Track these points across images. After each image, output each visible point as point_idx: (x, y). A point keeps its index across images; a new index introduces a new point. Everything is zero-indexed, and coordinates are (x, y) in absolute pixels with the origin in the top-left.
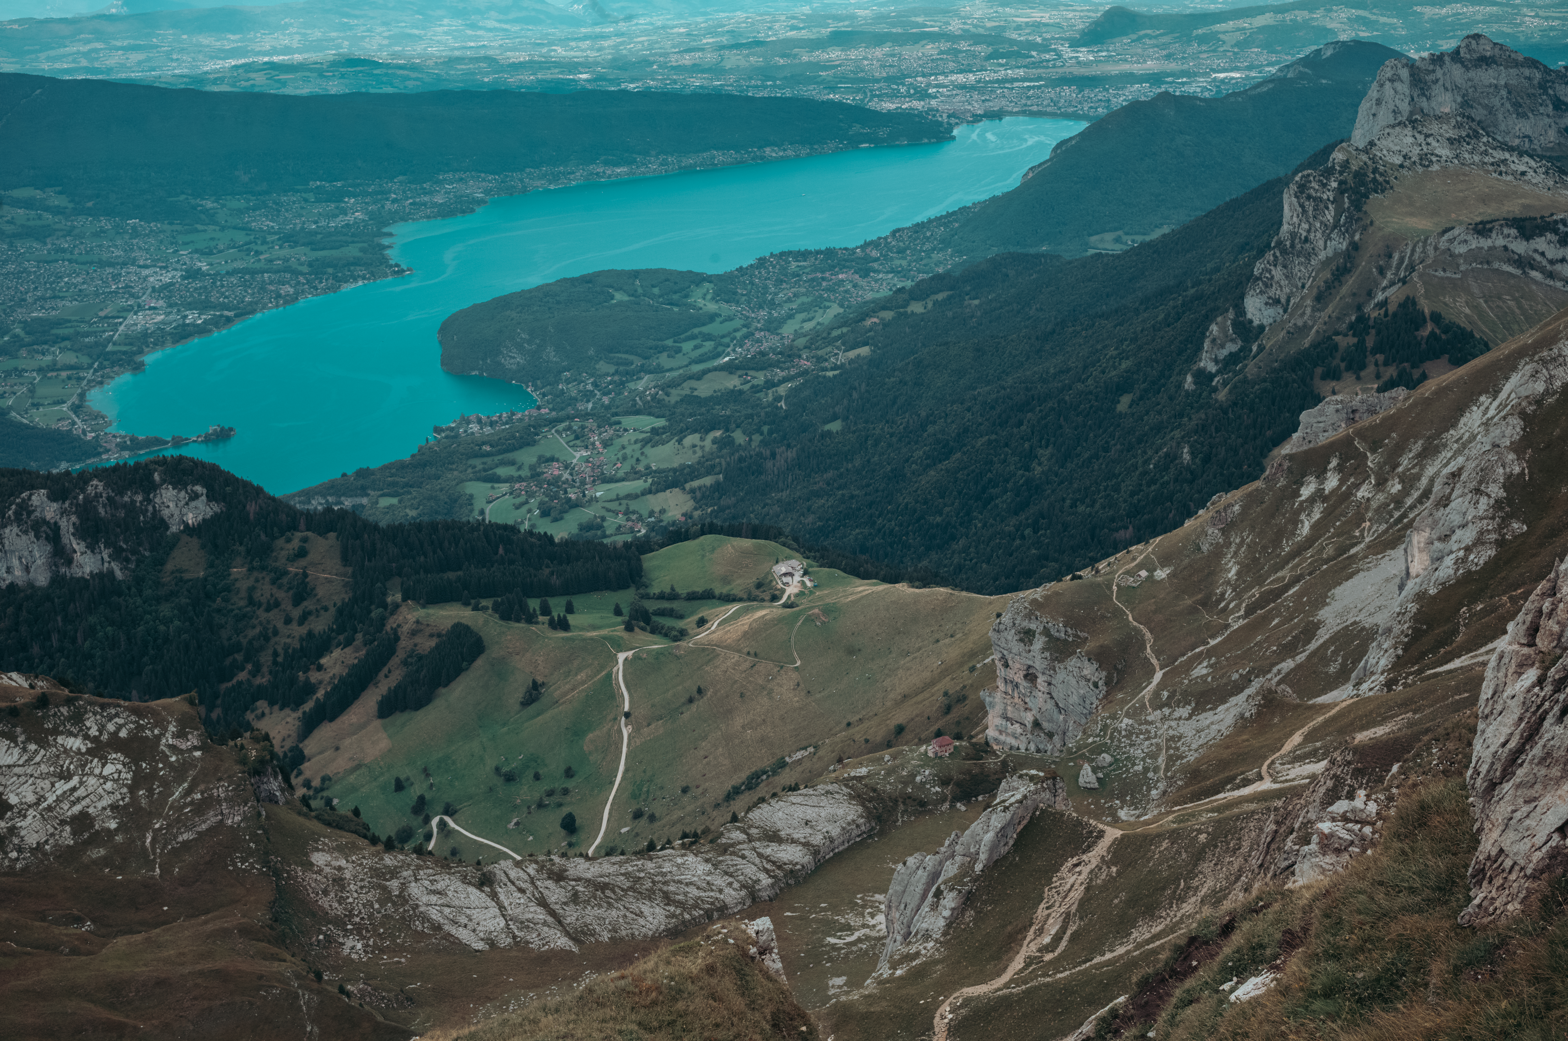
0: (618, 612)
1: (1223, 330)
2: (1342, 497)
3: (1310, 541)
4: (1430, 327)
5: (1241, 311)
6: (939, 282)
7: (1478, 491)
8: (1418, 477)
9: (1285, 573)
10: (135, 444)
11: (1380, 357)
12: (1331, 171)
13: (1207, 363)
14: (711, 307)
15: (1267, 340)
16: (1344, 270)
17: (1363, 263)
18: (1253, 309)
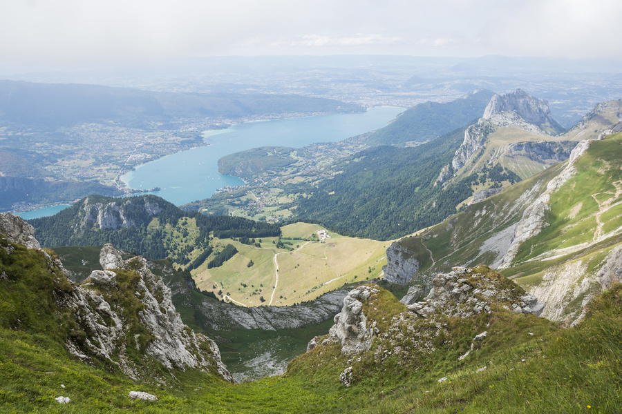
0: (274, 243)
1: (446, 169)
2: (486, 217)
3: (477, 228)
4: (504, 171)
5: (451, 164)
6: (362, 153)
7: (537, 214)
8: (508, 212)
9: (470, 237)
11: (490, 179)
12: (479, 126)
13: (440, 178)
14: (296, 158)
15: (458, 173)
16: (481, 154)
17: (486, 153)
18: (455, 164)
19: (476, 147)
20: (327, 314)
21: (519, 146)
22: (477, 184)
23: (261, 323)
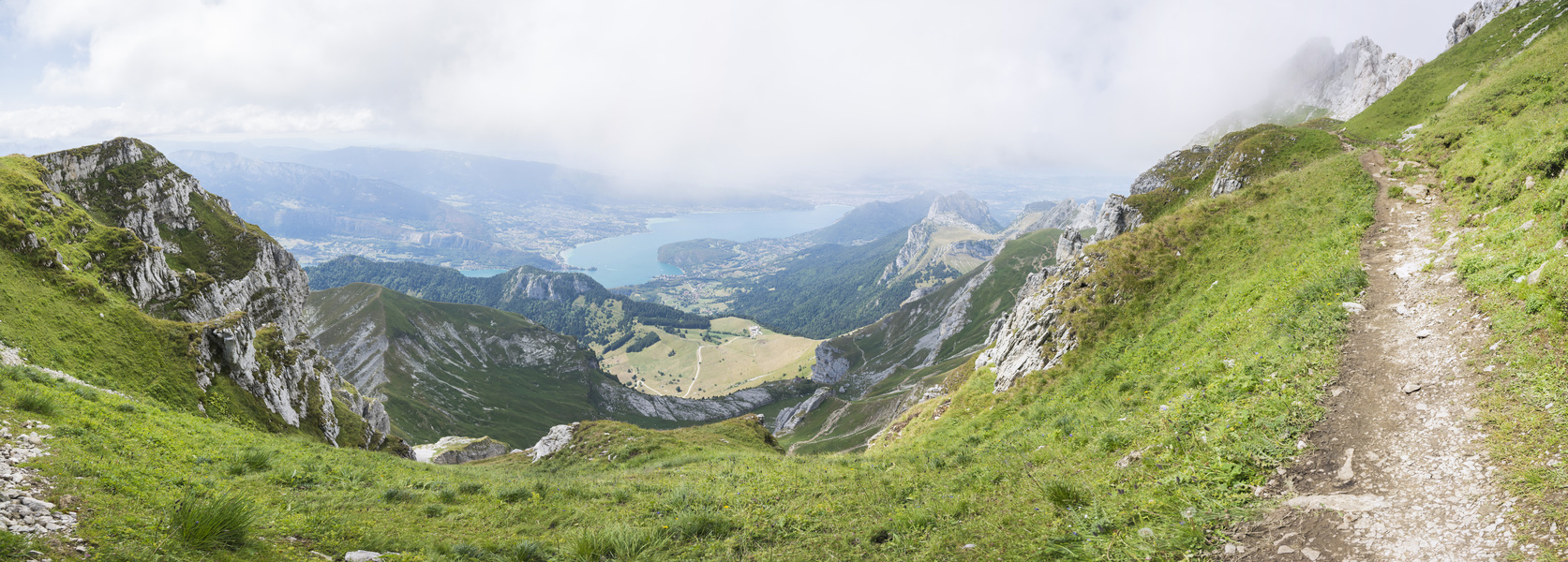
0: (701, 335)
1: (890, 267)
2: (922, 315)
3: (912, 327)
4: (947, 268)
5: (895, 262)
6: (807, 250)
8: (943, 309)
9: (905, 335)
10: (571, 268)
11: (933, 276)
12: (921, 225)
13: (884, 277)
14: (739, 252)
15: (902, 272)
16: (924, 253)
17: (930, 251)
18: (899, 263)
19: (919, 246)
20: (738, 411)
21: (961, 244)
22: (921, 282)
23: (661, 412)
